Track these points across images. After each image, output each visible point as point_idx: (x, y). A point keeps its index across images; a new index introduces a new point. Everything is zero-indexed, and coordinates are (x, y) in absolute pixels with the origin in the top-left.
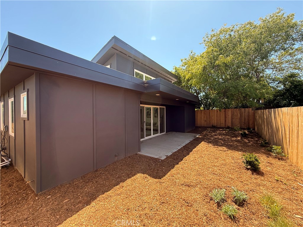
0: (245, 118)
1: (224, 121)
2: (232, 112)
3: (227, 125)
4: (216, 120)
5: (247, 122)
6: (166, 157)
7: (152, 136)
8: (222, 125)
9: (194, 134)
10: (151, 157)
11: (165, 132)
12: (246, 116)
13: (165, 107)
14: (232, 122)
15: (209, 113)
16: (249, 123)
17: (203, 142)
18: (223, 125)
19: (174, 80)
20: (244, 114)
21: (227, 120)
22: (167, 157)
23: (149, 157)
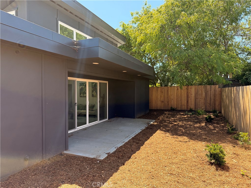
0: (211, 98)
1: (186, 102)
2: (195, 89)
3: (189, 108)
4: (175, 100)
5: (213, 103)
6: (107, 155)
8: (183, 107)
9: (147, 120)
10: (84, 157)
12: (212, 96)
13: (107, 82)
14: (195, 103)
15: (168, 91)
16: (215, 104)
17: (158, 131)
18: (184, 108)
19: (121, 43)
20: (209, 92)
21: (189, 99)
22: (109, 155)
23: (81, 157)
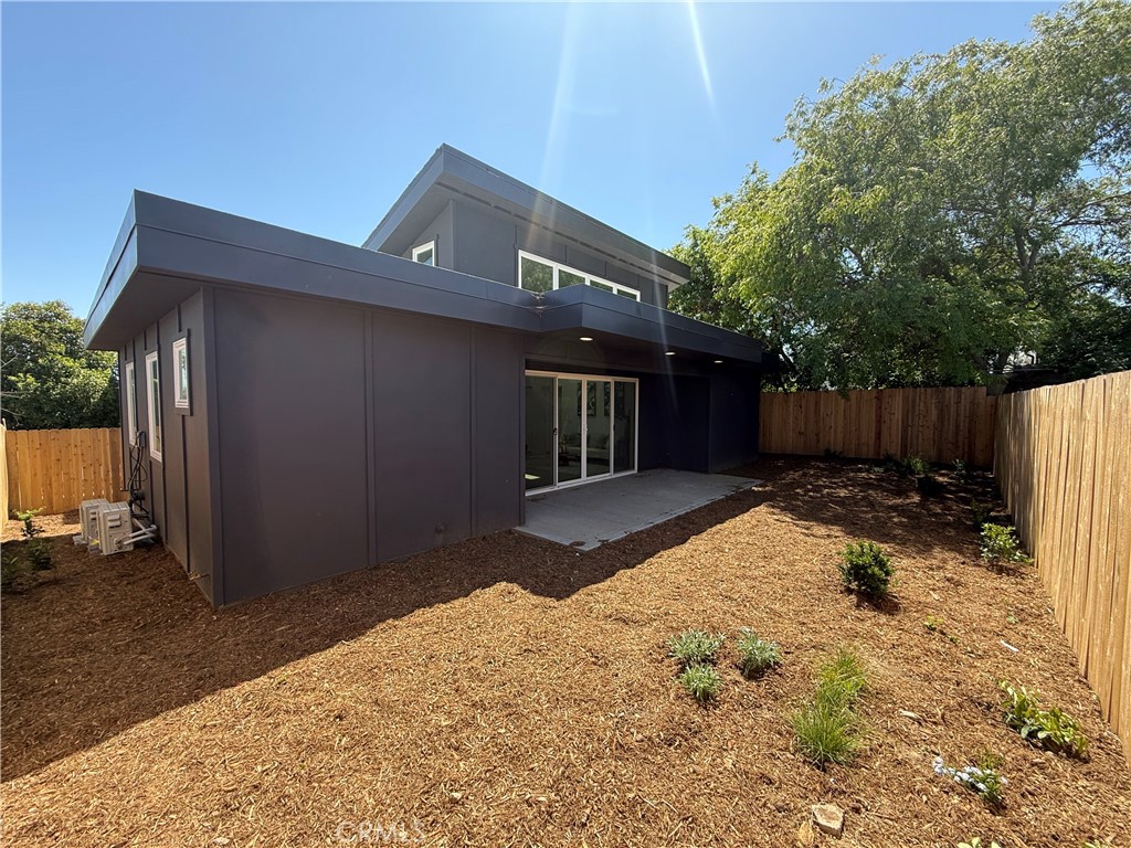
0: (957, 426)
1: (873, 435)
2: (905, 399)
3: (883, 452)
4: (840, 429)
5: (966, 441)
6: (599, 544)
7: (584, 479)
8: (865, 449)
9: (738, 480)
11: (633, 468)
12: (962, 418)
13: (637, 381)
14: (904, 438)
15: (817, 403)
16: (971, 445)
18: (868, 451)
19: (677, 282)
20: (953, 409)
21: (885, 428)
22: (603, 545)
